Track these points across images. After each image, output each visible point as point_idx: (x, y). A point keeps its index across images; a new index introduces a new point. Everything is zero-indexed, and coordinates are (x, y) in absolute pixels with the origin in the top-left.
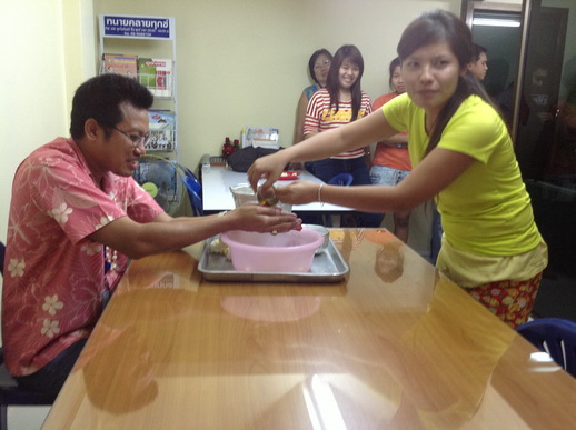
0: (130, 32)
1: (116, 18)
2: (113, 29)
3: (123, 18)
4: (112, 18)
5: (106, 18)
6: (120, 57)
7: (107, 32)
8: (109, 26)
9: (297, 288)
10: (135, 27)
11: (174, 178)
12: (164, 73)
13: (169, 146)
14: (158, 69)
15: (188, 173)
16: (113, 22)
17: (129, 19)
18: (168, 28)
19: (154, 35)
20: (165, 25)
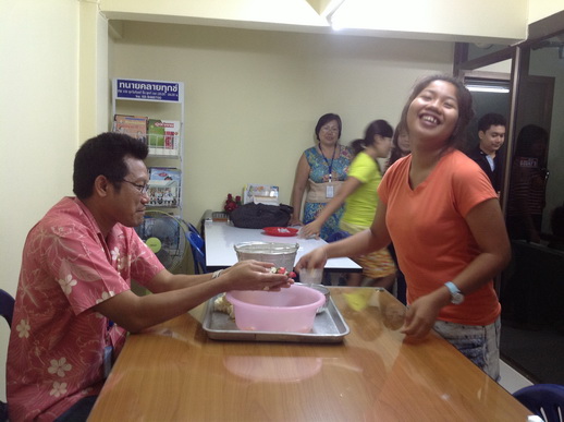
0: (141, 95)
1: (128, 82)
2: (126, 92)
3: (135, 82)
4: (125, 81)
5: (119, 81)
6: (132, 118)
7: (119, 95)
8: (122, 89)
9: (299, 349)
10: (146, 91)
11: (177, 233)
12: (172, 133)
13: (174, 202)
14: (167, 129)
15: (191, 229)
16: (125, 85)
17: (141, 83)
18: (177, 93)
19: (164, 98)
20: (174, 89)
